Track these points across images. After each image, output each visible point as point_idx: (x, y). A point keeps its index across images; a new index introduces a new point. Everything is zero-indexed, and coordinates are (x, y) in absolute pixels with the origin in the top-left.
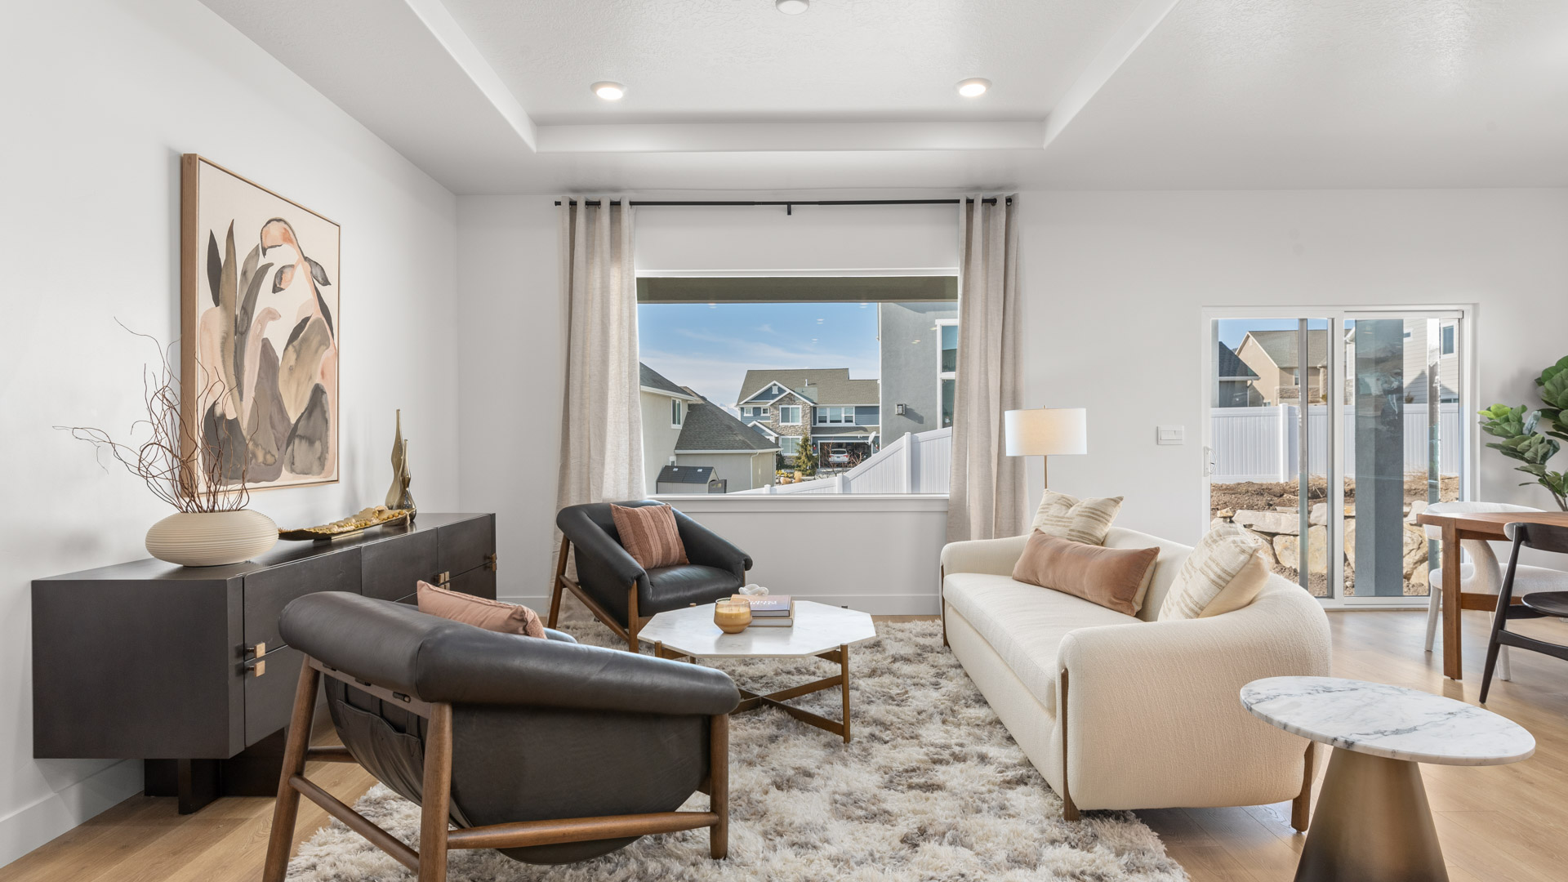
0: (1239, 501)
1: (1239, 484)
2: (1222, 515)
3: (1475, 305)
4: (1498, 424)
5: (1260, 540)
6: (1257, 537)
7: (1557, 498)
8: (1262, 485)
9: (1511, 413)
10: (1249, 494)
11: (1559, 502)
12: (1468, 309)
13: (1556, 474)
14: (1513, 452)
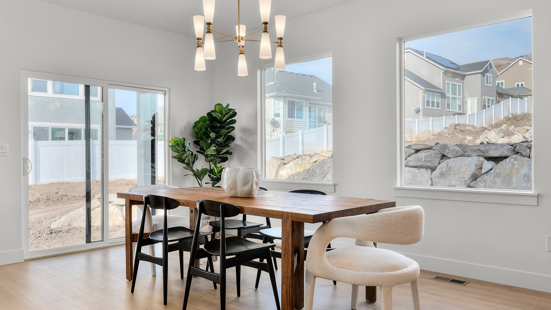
0: (117, 189)
1: (117, 180)
2: (98, 197)
3: (169, 89)
4: (175, 147)
5: (116, 209)
6: (115, 208)
7: (198, 181)
8: (128, 180)
9: (179, 141)
10: (122, 185)
11: (199, 183)
12: (167, 90)
13: (198, 170)
14: (182, 161)
